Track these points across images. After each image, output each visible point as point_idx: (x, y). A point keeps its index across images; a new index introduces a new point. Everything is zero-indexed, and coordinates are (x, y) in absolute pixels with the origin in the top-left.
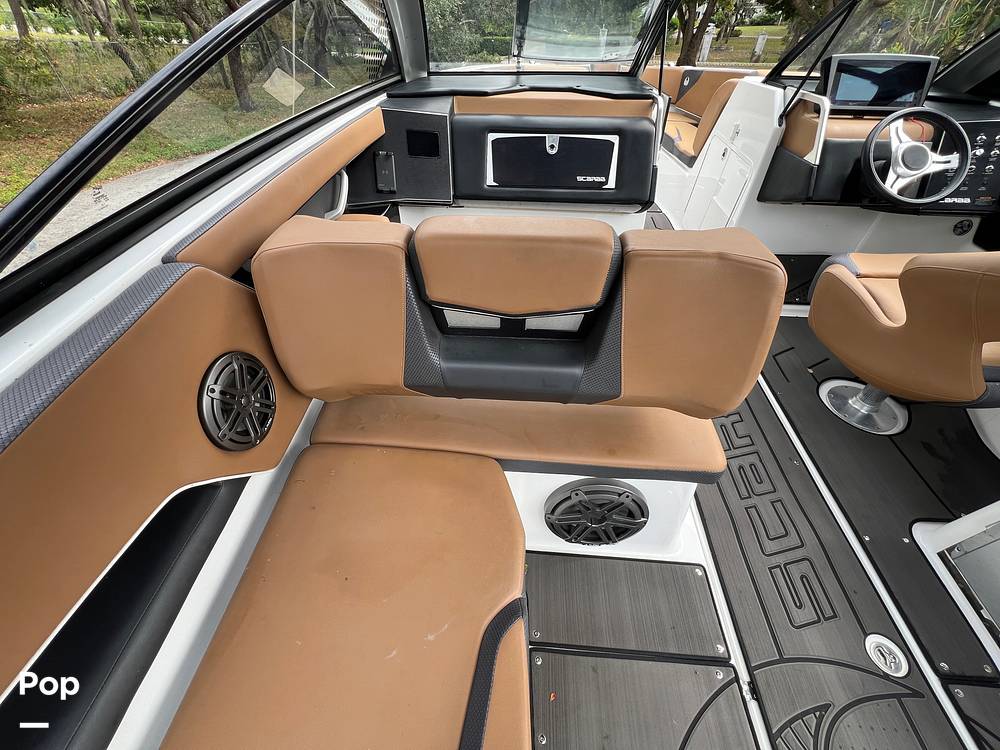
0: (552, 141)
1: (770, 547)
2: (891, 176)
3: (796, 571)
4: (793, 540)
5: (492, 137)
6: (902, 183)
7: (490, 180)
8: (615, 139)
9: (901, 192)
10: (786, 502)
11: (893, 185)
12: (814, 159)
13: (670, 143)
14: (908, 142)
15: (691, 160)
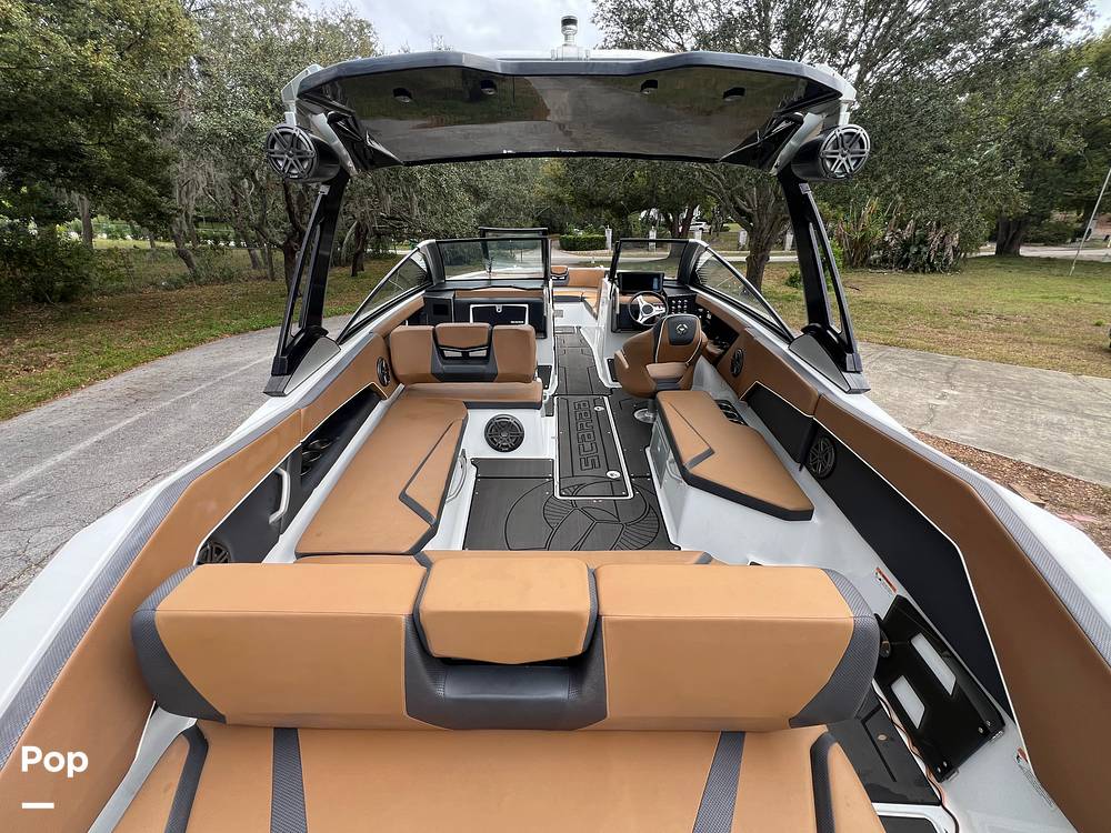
0: (499, 308)
1: (584, 453)
2: (640, 317)
3: (590, 459)
4: (594, 452)
5: (472, 306)
6: (645, 319)
8: (526, 306)
9: (645, 322)
11: (641, 320)
12: (618, 312)
13: (589, 308)
14: (645, 303)
15: (596, 317)
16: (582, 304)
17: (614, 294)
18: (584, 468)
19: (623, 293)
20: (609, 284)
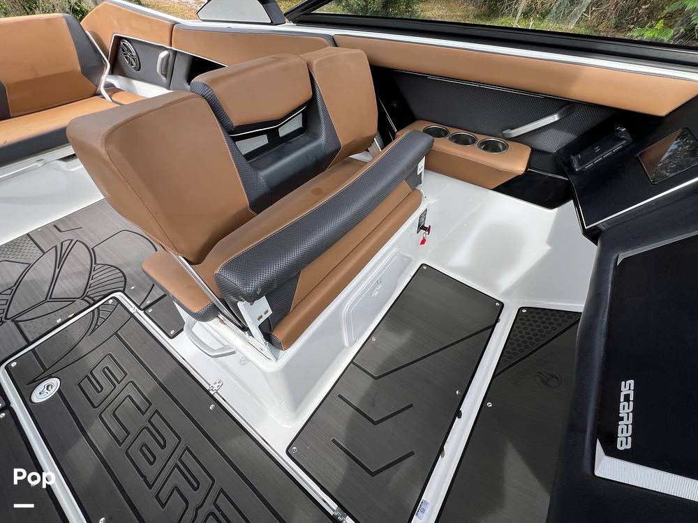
18: (108, 363)
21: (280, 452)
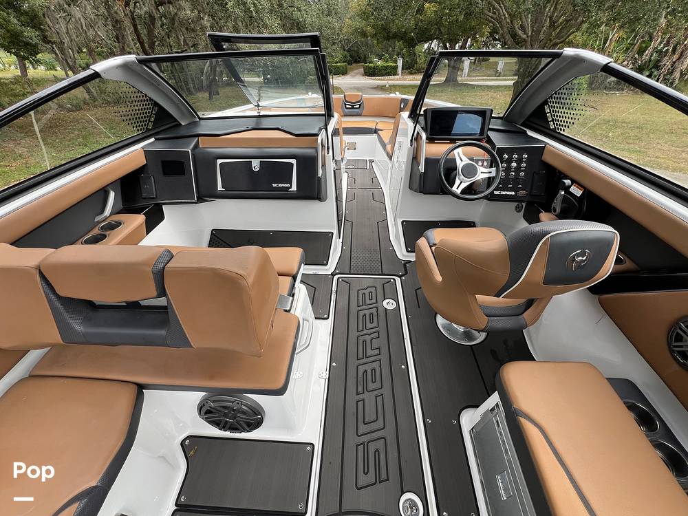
0: (256, 164)
1: (363, 429)
2: (457, 182)
3: (372, 447)
4: (379, 424)
5: (219, 161)
6: (464, 185)
7: (220, 187)
8: (293, 161)
10: (385, 397)
11: (458, 188)
12: (422, 168)
13: (384, 145)
14: (466, 161)
15: (391, 158)
16: (375, 136)
17: (416, 138)
18: (361, 477)
19: (431, 140)
20: (411, 124)
21: (330, 321)
